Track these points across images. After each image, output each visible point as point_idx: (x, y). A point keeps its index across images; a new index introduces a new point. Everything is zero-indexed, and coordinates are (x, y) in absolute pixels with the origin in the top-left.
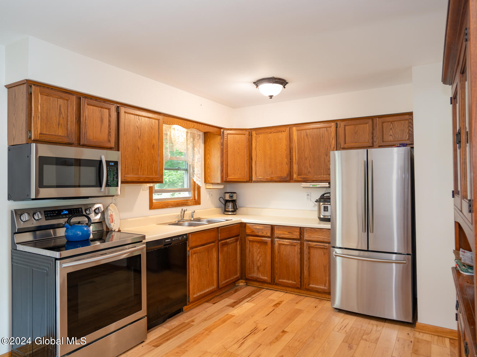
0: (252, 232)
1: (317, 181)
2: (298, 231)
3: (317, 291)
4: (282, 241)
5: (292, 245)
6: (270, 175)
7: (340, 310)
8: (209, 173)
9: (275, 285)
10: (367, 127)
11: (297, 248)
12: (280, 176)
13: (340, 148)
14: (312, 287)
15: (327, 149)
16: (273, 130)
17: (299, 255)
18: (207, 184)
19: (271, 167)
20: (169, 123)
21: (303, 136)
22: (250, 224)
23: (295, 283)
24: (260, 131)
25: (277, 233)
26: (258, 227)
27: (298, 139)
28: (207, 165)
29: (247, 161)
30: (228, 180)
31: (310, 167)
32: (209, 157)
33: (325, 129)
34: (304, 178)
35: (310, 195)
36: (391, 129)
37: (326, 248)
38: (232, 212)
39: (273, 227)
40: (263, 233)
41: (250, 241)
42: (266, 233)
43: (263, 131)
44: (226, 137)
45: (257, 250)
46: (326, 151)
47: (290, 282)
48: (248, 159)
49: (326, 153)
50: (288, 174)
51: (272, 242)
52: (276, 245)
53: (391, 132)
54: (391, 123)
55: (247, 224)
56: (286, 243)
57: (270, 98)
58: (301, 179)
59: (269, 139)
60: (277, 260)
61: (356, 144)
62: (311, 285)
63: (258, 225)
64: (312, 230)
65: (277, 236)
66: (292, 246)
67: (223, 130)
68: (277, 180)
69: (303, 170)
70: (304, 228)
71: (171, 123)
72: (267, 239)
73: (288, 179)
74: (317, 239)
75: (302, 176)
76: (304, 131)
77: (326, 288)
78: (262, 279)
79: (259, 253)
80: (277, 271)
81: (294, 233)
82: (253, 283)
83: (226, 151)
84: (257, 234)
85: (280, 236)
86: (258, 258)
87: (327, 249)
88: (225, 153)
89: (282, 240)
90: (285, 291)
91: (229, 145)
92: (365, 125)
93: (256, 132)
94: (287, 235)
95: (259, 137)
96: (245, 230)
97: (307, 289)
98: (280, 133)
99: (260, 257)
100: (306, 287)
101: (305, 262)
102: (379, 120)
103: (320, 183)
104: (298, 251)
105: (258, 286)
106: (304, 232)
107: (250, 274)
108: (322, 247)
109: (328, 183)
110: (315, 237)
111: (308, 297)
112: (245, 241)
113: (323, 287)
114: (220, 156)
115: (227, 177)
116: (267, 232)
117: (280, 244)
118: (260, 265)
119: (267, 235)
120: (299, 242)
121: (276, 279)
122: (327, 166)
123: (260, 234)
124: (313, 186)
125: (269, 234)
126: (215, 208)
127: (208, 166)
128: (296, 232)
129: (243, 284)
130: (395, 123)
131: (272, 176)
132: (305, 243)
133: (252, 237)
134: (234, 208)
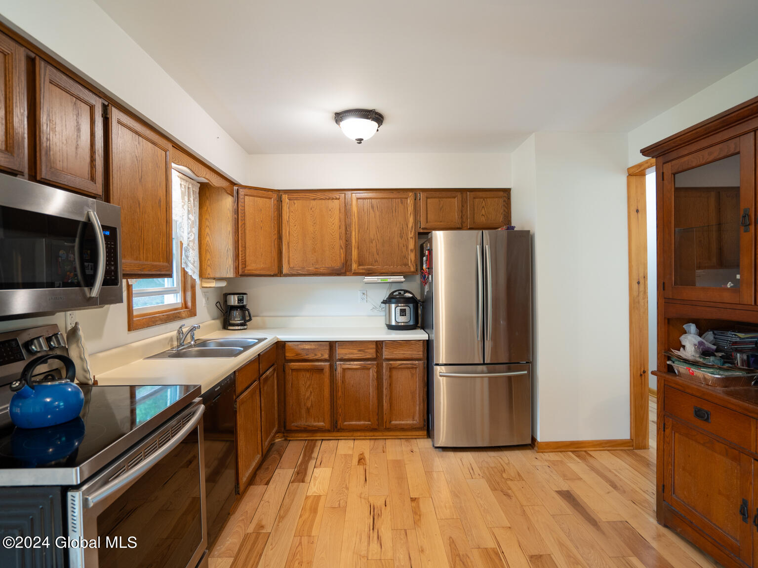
0: (297, 355)
1: (387, 273)
2: (374, 346)
3: (402, 429)
4: (347, 365)
5: (364, 368)
6: (313, 264)
7: (445, 449)
8: (209, 260)
9: (337, 431)
10: (456, 202)
11: (372, 373)
12: (330, 266)
13: (420, 227)
14: (396, 425)
15: (403, 228)
16: (319, 195)
17: (375, 383)
18: (203, 280)
19: (315, 252)
20: (177, 161)
21: (366, 208)
22: (292, 343)
23: (369, 423)
24: (295, 195)
25: (340, 352)
26: (307, 347)
27: (358, 212)
28: (204, 247)
29: (274, 241)
30: (246, 272)
31: (378, 254)
32: (210, 234)
33: (399, 200)
34: (369, 270)
35: (365, 293)
36: (483, 207)
37: (415, 366)
38: (241, 325)
39: (332, 345)
40: (316, 355)
41: (293, 370)
42: (321, 354)
43: (302, 195)
44: (242, 200)
45: (305, 383)
46: (401, 231)
47: (362, 423)
48: (275, 239)
49: (401, 234)
50: (343, 263)
51: (332, 368)
52: (339, 372)
53: (483, 211)
54: (484, 200)
55: (288, 344)
56: (354, 367)
57: (358, 143)
58: (364, 271)
59: (311, 209)
60: (340, 394)
61: (441, 223)
62: (393, 422)
63: (307, 343)
64: (395, 343)
65: (339, 358)
66: (364, 370)
67: (237, 188)
68: (325, 271)
69: (367, 257)
70: (382, 341)
71: (180, 163)
72: (323, 363)
73: (343, 270)
74: (401, 356)
75: (366, 267)
76: (368, 200)
77: (415, 422)
78: (313, 426)
79: (309, 387)
80: (340, 410)
81: (366, 351)
82: (296, 435)
83: (242, 223)
84: (306, 357)
85: (346, 357)
86: (308, 394)
87: (416, 368)
88: (241, 226)
89: (348, 363)
90: (352, 438)
91: (247, 213)
92: (453, 200)
93: (289, 196)
94: (356, 354)
95: (294, 204)
96: (284, 353)
97: (388, 429)
98: (330, 201)
99: (311, 393)
100: (386, 426)
101: (384, 390)
102: (470, 195)
103: (392, 277)
104: (373, 375)
105: (306, 438)
106: (382, 348)
107: (293, 422)
108: (410, 366)
109: (402, 277)
110: (399, 353)
111: (389, 439)
112: (284, 371)
113: (412, 422)
114: (231, 232)
115: (245, 267)
116: (323, 353)
117: (344, 370)
118: (312, 406)
119: (323, 358)
120: (375, 362)
121: (340, 422)
122: (402, 252)
123: (311, 357)
124: (381, 280)
125: (326, 356)
126: (213, 321)
127: (208, 247)
128: (371, 349)
129: (280, 440)
130: (488, 199)
131: (317, 266)
132: (384, 364)
133: (297, 364)
134: (244, 318)
